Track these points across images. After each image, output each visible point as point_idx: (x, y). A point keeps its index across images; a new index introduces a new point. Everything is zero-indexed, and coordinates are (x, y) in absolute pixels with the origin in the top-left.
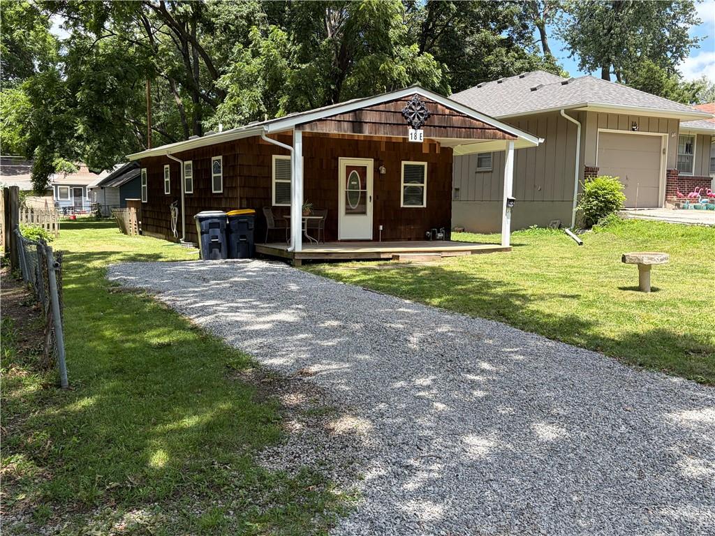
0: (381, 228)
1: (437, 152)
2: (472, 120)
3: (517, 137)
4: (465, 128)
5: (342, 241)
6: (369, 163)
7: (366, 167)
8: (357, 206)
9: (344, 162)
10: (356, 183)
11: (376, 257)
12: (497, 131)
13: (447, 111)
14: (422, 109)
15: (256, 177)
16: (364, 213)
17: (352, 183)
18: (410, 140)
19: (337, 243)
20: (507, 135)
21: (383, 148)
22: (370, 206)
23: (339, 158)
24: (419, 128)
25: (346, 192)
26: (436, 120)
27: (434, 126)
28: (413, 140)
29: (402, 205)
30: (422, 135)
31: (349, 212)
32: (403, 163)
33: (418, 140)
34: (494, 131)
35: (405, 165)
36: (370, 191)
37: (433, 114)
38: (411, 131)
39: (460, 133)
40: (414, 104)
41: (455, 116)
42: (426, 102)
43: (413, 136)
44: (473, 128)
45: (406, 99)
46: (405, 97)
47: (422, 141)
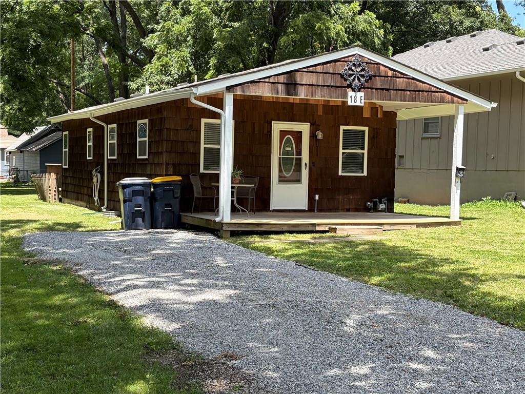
0: (317, 197)
1: (379, 117)
2: (417, 83)
3: (467, 100)
4: (410, 91)
5: (274, 211)
6: (305, 128)
7: (301, 132)
8: (291, 173)
9: (278, 127)
10: (290, 149)
11: (310, 229)
12: (446, 94)
13: (390, 73)
14: (363, 70)
15: (183, 142)
16: (299, 181)
17: (287, 149)
18: (349, 103)
19: (269, 213)
20: (456, 99)
21: (320, 112)
22: (305, 173)
23: (273, 122)
24: (359, 90)
25: (280, 158)
26: (378, 83)
27: (376, 89)
28: (353, 104)
29: (340, 173)
30: (363, 98)
31: (282, 180)
32: (342, 128)
33: (358, 104)
34: (442, 94)
35: (344, 130)
36: (305, 157)
37: (375, 76)
38: (351, 93)
39: (405, 96)
40: (354, 65)
41: (398, 78)
42: (367, 63)
43: (353, 99)
44: (419, 91)
45: (346, 59)
46: (344, 58)
47: (362, 105)
